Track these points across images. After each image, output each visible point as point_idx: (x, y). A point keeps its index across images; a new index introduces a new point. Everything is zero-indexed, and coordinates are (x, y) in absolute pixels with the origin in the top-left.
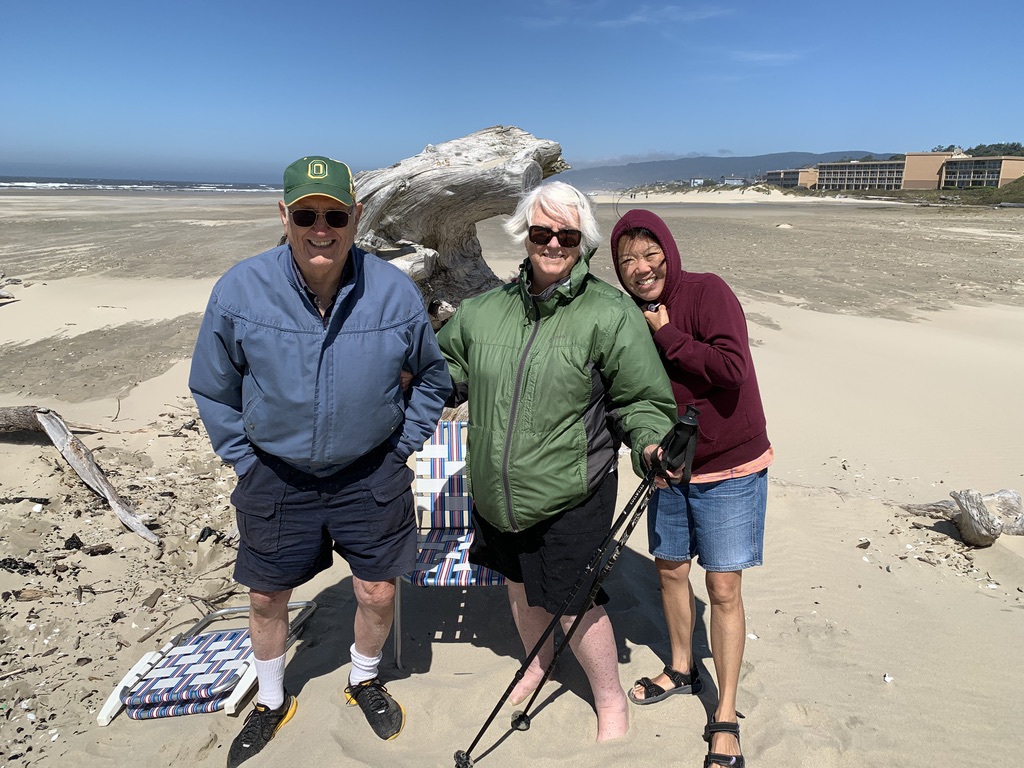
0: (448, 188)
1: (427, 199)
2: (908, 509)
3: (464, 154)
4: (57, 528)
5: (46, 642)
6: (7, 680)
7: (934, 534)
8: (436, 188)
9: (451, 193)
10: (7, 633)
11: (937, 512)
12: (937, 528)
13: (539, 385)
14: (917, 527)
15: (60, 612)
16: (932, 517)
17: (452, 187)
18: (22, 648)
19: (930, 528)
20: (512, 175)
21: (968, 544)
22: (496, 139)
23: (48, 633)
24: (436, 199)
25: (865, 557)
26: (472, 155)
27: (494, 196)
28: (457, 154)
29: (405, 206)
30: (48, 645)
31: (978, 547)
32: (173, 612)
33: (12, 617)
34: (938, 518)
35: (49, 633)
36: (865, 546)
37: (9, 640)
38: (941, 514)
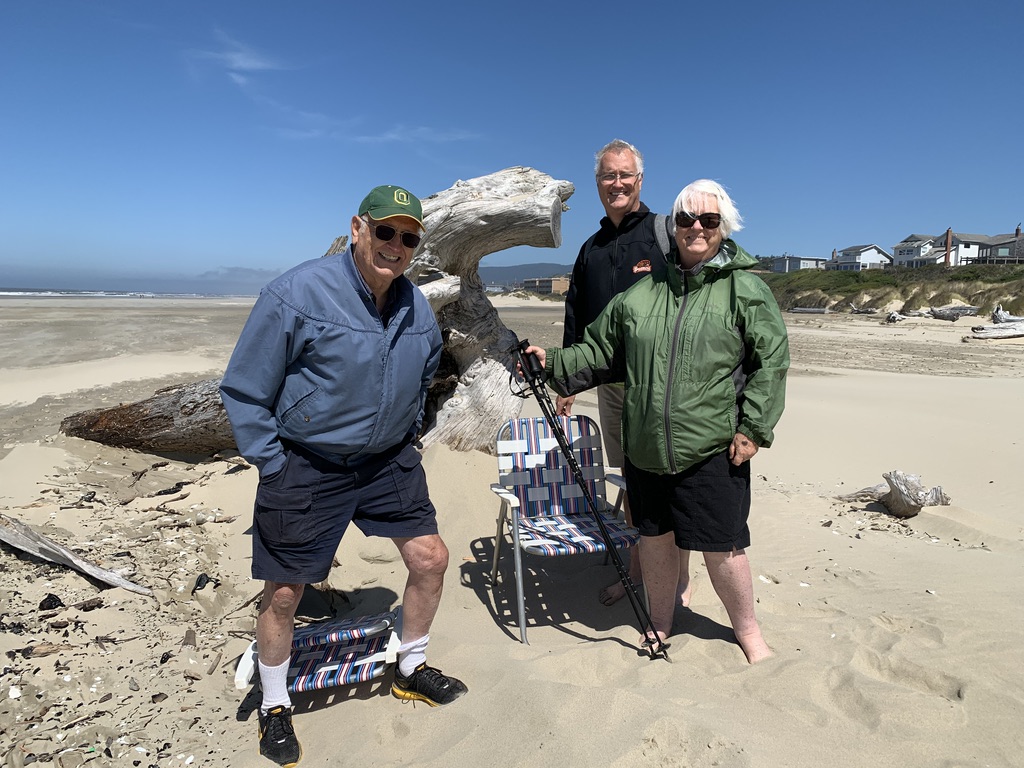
0: (482, 218)
1: (462, 228)
2: (840, 498)
3: (493, 189)
4: (16, 593)
5: (94, 690)
6: (77, 727)
7: (869, 513)
8: (471, 218)
9: (484, 223)
10: (38, 688)
11: (865, 496)
12: (869, 508)
13: (696, 342)
14: (855, 510)
15: (89, 663)
16: (862, 501)
17: (486, 217)
18: (68, 699)
19: (864, 510)
20: (541, 208)
21: (898, 516)
22: (520, 178)
23: (90, 683)
24: (470, 228)
25: (833, 531)
26: (500, 191)
27: (523, 226)
28: (488, 189)
29: (440, 234)
30: (98, 694)
31: (907, 517)
32: (222, 648)
33: (35, 673)
34: (868, 501)
35: (93, 682)
36: (828, 524)
37: (46, 694)
38: (869, 498)
